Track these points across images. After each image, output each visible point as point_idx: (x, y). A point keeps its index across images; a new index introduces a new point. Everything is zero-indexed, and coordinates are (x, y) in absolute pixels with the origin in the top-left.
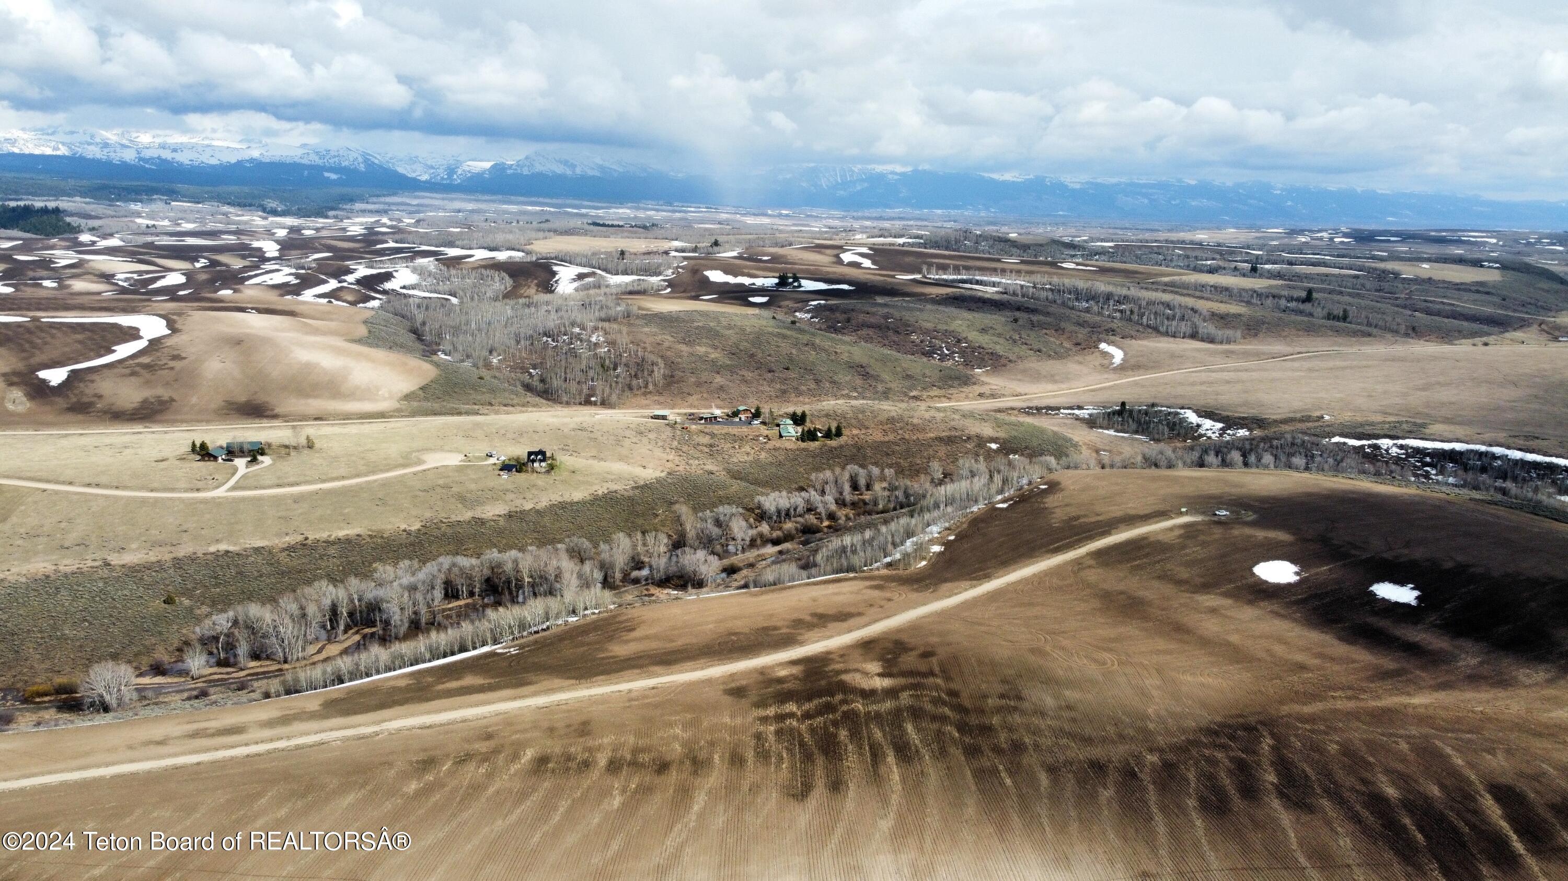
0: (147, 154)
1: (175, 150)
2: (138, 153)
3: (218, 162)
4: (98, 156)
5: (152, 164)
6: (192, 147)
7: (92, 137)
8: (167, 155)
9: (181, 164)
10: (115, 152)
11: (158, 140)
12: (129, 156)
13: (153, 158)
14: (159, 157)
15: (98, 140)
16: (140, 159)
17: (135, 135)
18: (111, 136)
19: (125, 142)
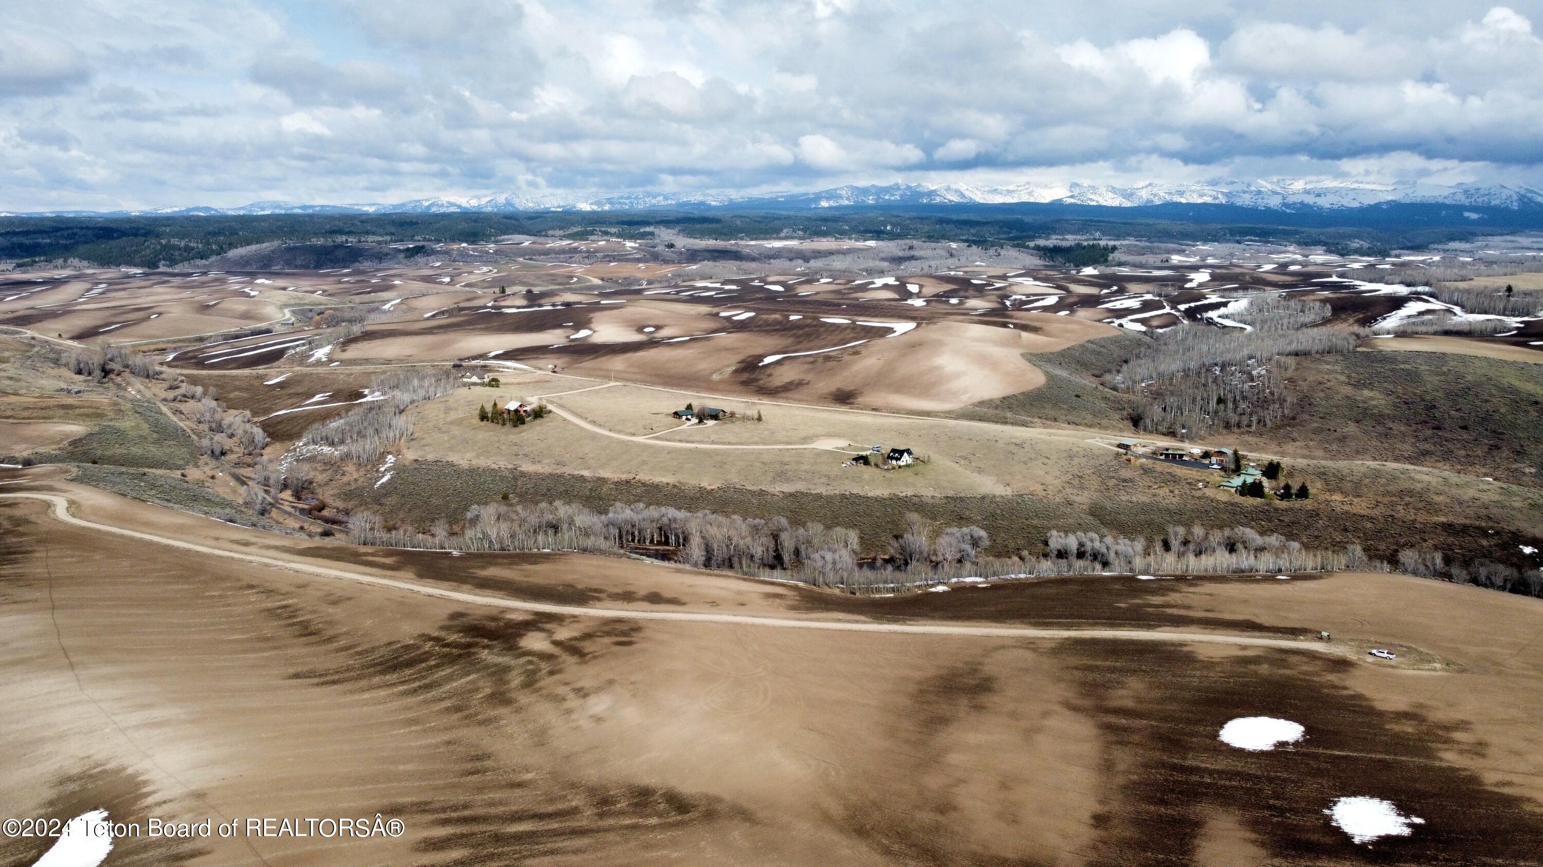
0: (1291, 200)
1: (1319, 195)
2: (1284, 199)
3: (1358, 205)
4: (1247, 203)
5: (1293, 209)
6: (1336, 191)
7: (1249, 185)
8: (1310, 200)
9: (1320, 208)
10: (1263, 198)
11: (1309, 187)
12: (1274, 202)
13: (1295, 203)
14: (1302, 203)
15: (1253, 188)
16: (1284, 205)
17: (1288, 182)
18: (1265, 185)
19: (1279, 190)
